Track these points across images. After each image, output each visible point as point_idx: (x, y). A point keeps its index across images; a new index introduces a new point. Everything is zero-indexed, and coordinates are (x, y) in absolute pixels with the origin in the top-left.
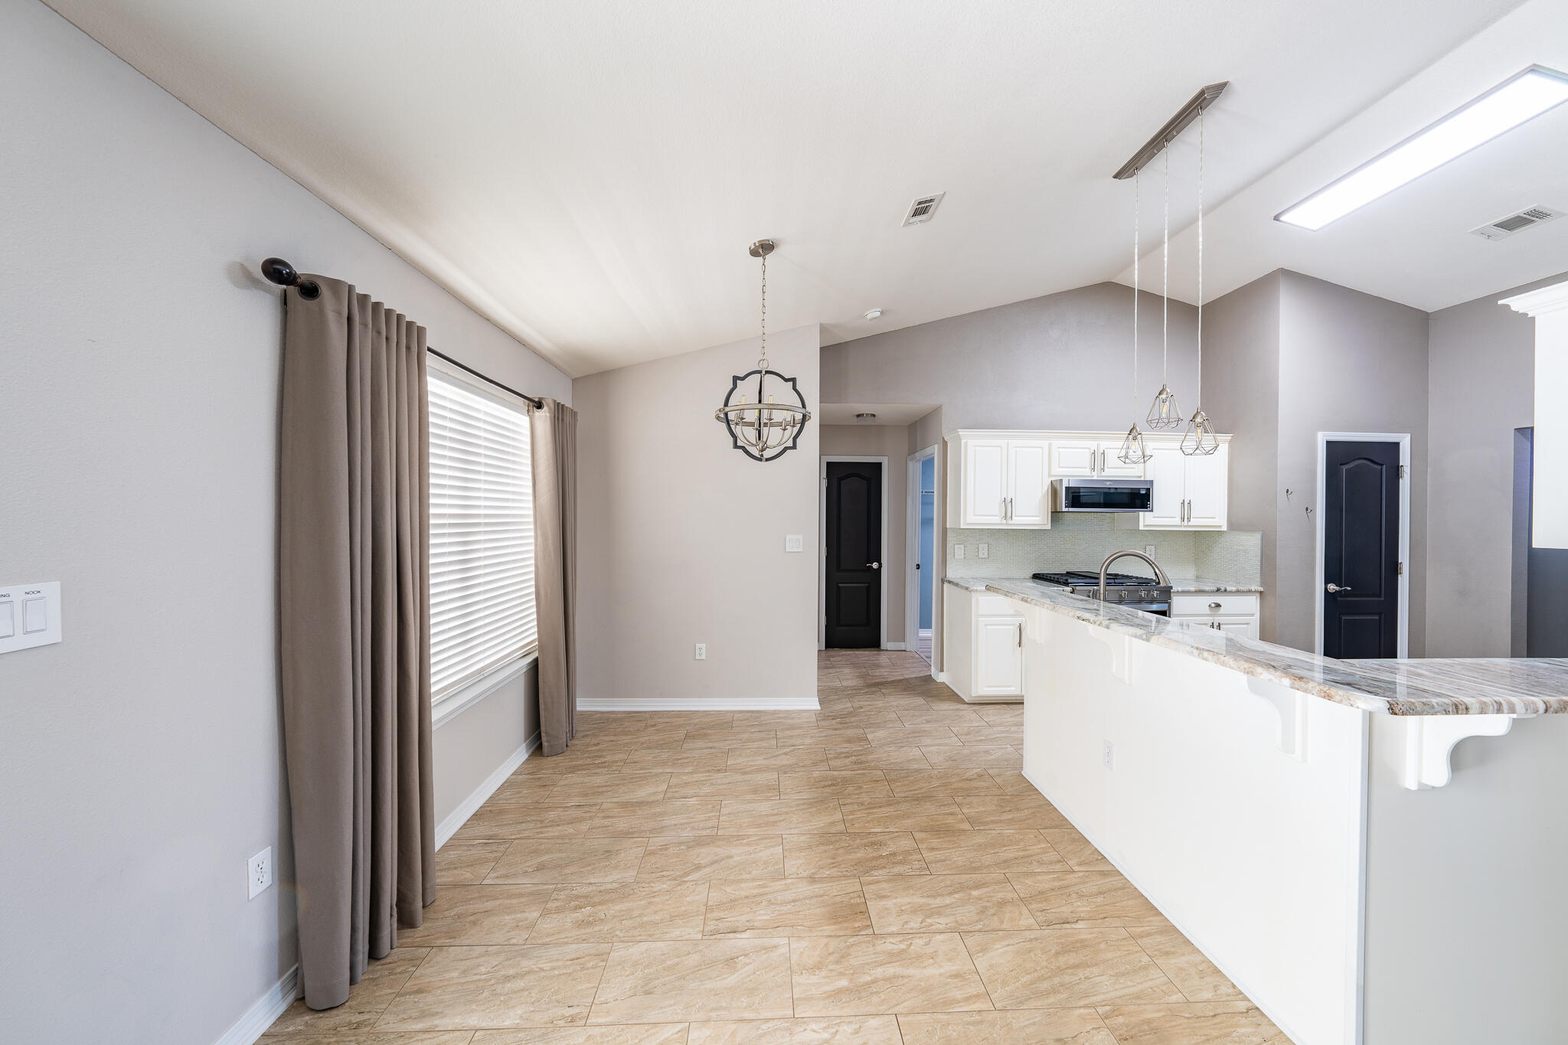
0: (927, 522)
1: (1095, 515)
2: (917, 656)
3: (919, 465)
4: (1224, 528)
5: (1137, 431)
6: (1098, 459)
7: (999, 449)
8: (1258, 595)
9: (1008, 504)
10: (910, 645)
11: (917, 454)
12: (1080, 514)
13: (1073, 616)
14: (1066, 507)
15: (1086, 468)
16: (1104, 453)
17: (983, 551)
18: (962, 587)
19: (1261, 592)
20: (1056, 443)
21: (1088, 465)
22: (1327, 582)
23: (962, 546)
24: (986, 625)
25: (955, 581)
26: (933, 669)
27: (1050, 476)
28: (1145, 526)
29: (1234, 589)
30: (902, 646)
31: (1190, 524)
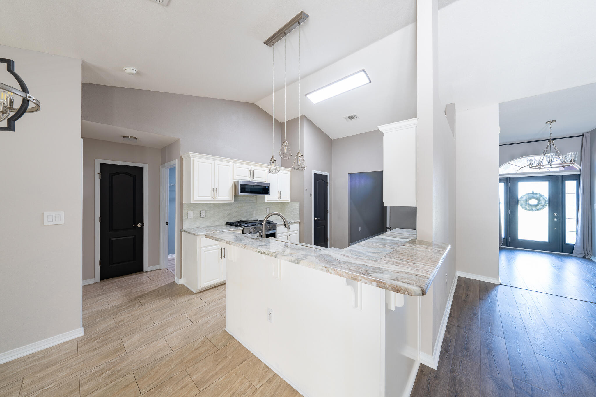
0: (172, 200)
1: (250, 196)
2: (167, 271)
3: (168, 171)
4: (289, 201)
5: (274, 159)
6: (251, 173)
7: (211, 164)
8: (299, 223)
9: (215, 191)
10: (163, 265)
11: (166, 164)
12: (244, 196)
13: (256, 251)
14: (240, 193)
15: (247, 177)
16: (253, 171)
17: (203, 214)
18: (192, 234)
19: (300, 222)
20: (236, 165)
21: (248, 176)
22: (314, 218)
23: (192, 212)
24: (205, 252)
25: (188, 231)
26: (176, 278)
27: (233, 179)
28: (267, 200)
29: (293, 222)
30: (158, 267)
31: (280, 199)
